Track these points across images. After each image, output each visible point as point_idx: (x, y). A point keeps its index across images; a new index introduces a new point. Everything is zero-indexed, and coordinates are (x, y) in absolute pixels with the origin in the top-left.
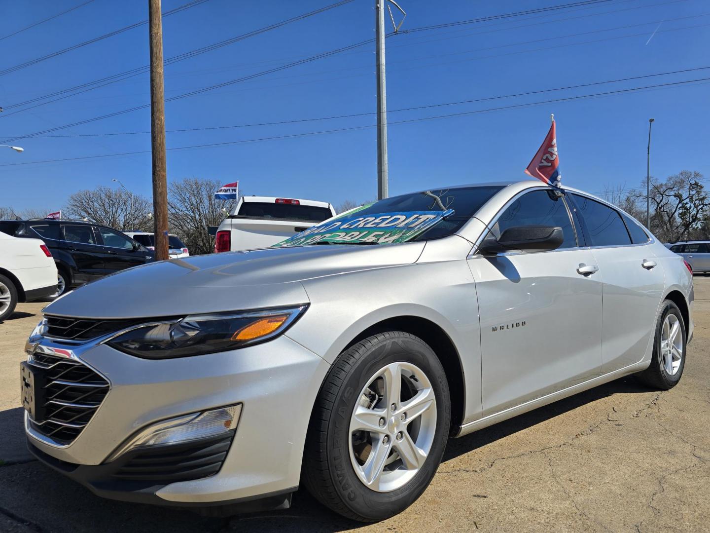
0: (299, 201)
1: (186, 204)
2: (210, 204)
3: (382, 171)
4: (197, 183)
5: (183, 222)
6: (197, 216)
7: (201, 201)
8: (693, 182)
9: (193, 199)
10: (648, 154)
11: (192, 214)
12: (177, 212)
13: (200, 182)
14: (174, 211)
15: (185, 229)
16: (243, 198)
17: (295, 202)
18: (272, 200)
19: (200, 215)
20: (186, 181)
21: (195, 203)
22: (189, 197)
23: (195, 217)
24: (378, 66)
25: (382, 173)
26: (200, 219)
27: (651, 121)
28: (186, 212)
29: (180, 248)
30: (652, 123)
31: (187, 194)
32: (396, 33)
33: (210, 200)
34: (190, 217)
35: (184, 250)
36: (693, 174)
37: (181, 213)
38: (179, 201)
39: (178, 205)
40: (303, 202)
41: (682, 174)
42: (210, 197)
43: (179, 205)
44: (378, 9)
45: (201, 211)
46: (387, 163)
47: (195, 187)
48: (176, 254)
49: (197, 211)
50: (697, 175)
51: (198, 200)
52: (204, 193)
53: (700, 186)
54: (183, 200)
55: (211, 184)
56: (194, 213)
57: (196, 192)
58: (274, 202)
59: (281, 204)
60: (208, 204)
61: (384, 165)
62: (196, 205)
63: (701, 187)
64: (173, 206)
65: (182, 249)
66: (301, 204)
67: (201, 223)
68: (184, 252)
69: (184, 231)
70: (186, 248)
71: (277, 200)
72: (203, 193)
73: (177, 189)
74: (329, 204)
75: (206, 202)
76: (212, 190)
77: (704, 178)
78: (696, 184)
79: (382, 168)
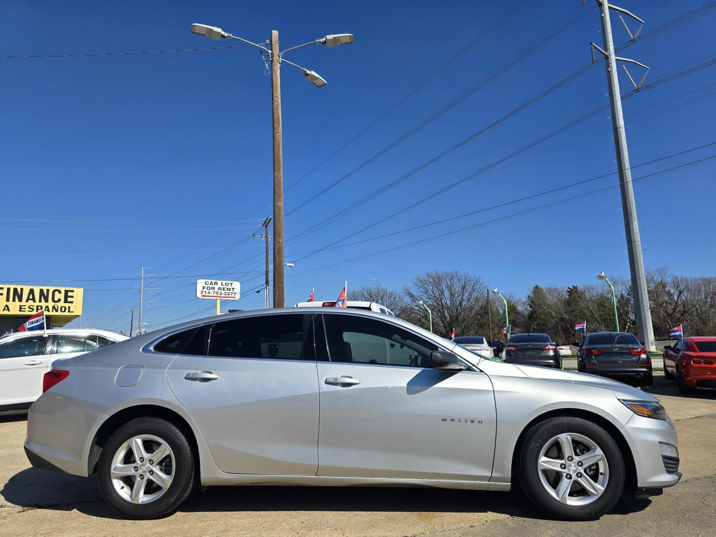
24: (616, 130)
25: (633, 243)
32: (637, 90)
44: (609, 74)
61: (634, 235)
79: (632, 238)
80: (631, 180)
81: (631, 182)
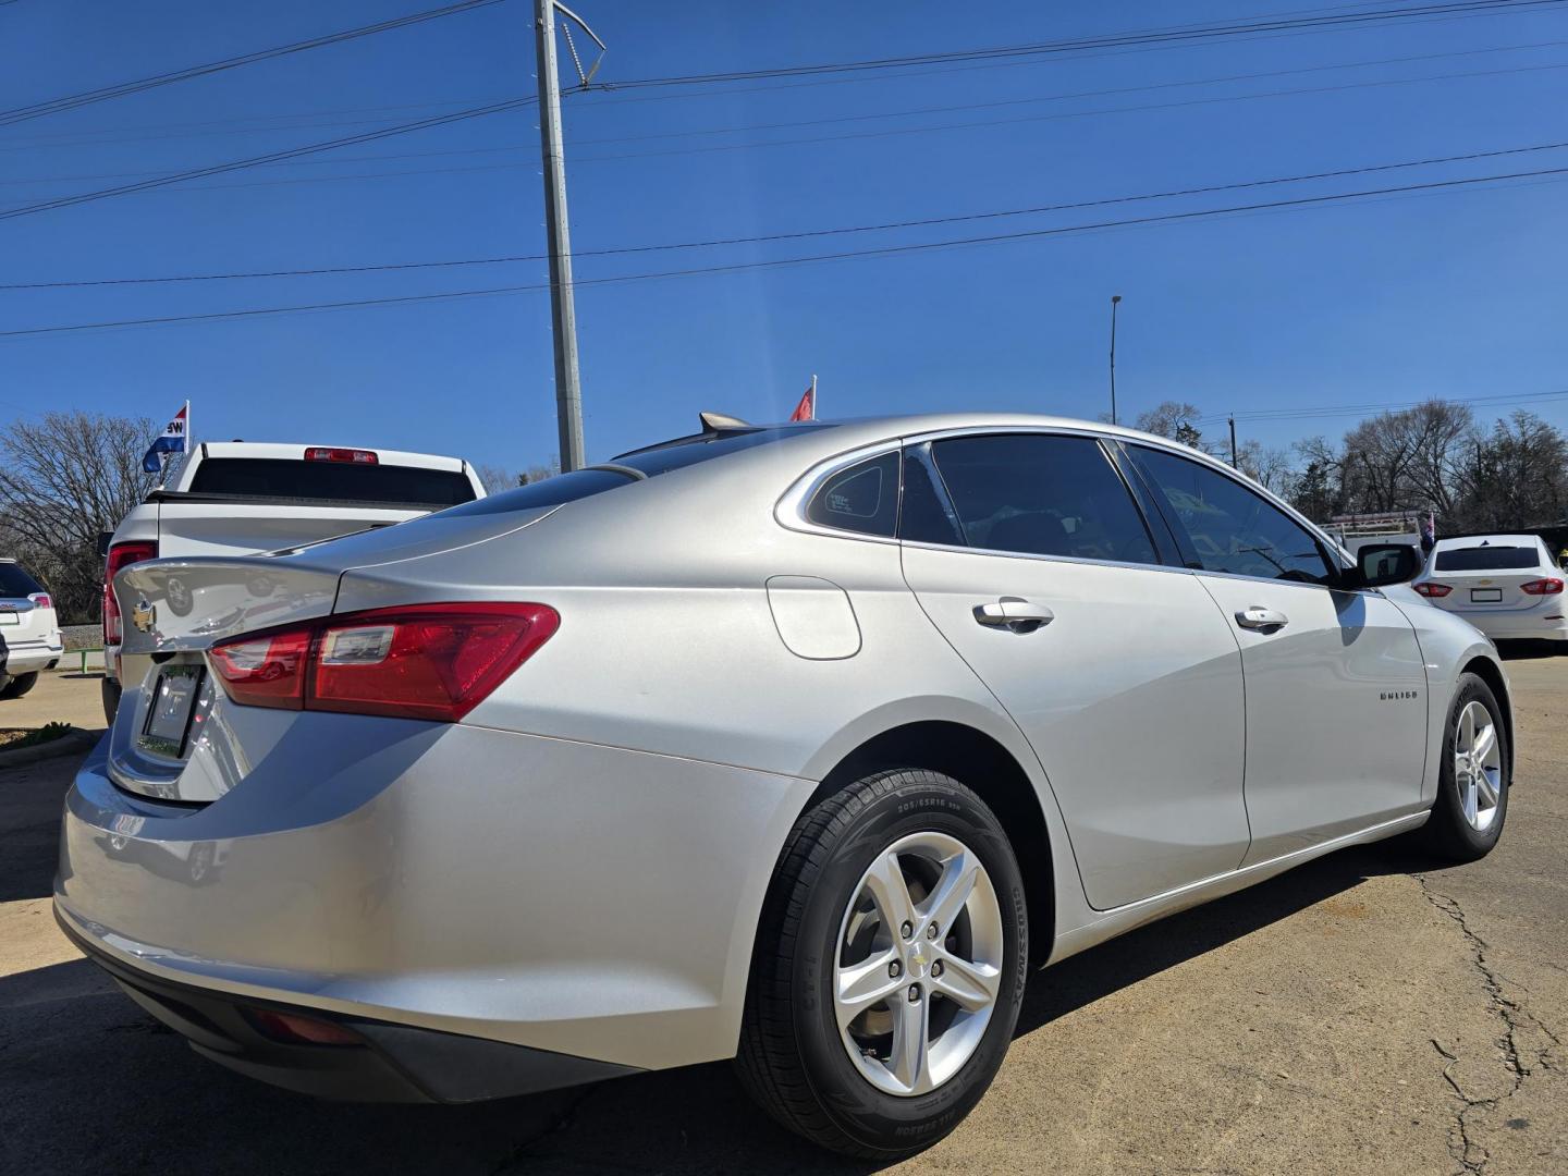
0: (375, 455)
1: (56, 480)
2: (123, 478)
3: (568, 396)
4: (84, 425)
5: (50, 525)
6: (89, 510)
7: (98, 472)
8: (1182, 426)
9: (76, 466)
10: (1112, 366)
11: (75, 505)
12: (29, 500)
13: (93, 424)
14: (21, 498)
15: (56, 542)
16: (204, 447)
17: (365, 458)
18: (296, 452)
19: (96, 507)
20: (53, 423)
21: (80, 476)
22: (62, 460)
23: (84, 513)
24: (548, 157)
25: (568, 402)
26: (97, 517)
27: (1116, 299)
28: (56, 498)
29: (26, 596)
30: (1117, 304)
31: (59, 455)
32: (585, 87)
33: (125, 468)
34: (69, 513)
35: (38, 599)
36: (1182, 408)
37: (41, 502)
38: (34, 473)
39: (32, 483)
40: (387, 458)
41: (1162, 409)
42: (123, 461)
43: (38, 483)
44: (540, 29)
45: (99, 496)
46: (577, 378)
47: (79, 436)
48: (15, 612)
49: (88, 498)
50: (1188, 409)
51: (89, 469)
52: (107, 452)
53: (1194, 432)
54: (47, 469)
55: (126, 429)
56: (79, 501)
57: (82, 449)
58: (302, 458)
59: (321, 462)
60: (119, 479)
61: (571, 384)
62: (85, 481)
63: (1198, 435)
64: (20, 486)
65: (32, 598)
66: (382, 462)
67: (101, 526)
68: (38, 606)
69: (52, 548)
70: (45, 595)
71: (309, 452)
72: (104, 451)
73: (31, 443)
74: (464, 463)
75: (113, 474)
76: (129, 443)
77: (1201, 417)
78: (1188, 429)
79: (568, 390)
80: (570, 282)
81: (571, 286)
